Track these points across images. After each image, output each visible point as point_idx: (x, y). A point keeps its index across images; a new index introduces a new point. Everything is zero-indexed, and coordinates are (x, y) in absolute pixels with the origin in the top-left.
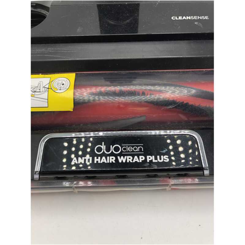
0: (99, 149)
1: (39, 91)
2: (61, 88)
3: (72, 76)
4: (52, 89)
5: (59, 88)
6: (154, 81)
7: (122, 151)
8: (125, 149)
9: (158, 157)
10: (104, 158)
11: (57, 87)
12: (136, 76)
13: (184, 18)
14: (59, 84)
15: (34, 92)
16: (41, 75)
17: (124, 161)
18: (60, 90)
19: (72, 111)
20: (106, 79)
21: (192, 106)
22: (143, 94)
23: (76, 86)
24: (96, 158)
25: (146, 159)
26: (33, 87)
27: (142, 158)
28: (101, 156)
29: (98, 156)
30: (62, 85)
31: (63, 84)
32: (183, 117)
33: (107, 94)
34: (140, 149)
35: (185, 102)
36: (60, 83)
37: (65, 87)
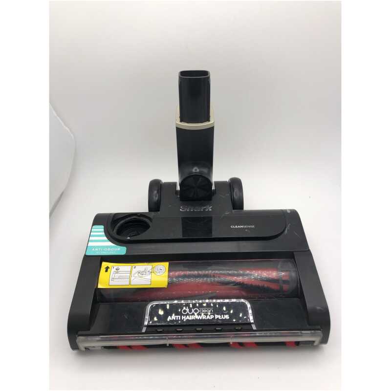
0: (185, 311)
1: (146, 274)
3: (166, 264)
4: (154, 273)
6: (224, 268)
7: (199, 313)
8: (201, 311)
9: (222, 316)
10: (188, 316)
11: (157, 271)
12: (210, 265)
13: (239, 227)
16: (145, 264)
17: (201, 318)
18: (159, 273)
19: (166, 287)
20: (184, 266)
21: (246, 284)
22: (214, 276)
23: (169, 271)
24: (183, 316)
25: (215, 317)
27: (212, 317)
28: (186, 315)
29: (184, 315)
31: (161, 270)
32: (244, 293)
33: (185, 276)
34: (211, 311)
35: (242, 282)
36: (159, 269)
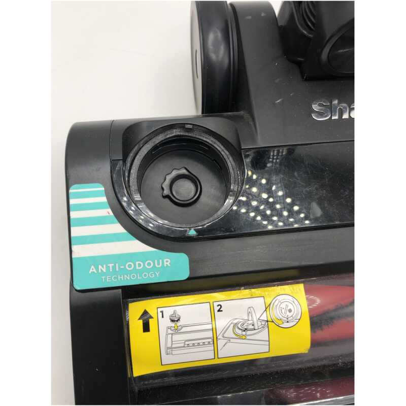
1: (253, 327)
2: (289, 319)
4: (273, 322)
5: (286, 319)
11: (281, 317)
14: (283, 311)
15: (244, 331)
16: (244, 291)
18: (288, 322)
19: (307, 352)
26: (241, 320)
30: (288, 313)
31: (290, 311)
36: (284, 307)
37: (295, 314)
